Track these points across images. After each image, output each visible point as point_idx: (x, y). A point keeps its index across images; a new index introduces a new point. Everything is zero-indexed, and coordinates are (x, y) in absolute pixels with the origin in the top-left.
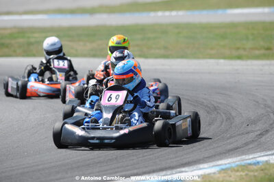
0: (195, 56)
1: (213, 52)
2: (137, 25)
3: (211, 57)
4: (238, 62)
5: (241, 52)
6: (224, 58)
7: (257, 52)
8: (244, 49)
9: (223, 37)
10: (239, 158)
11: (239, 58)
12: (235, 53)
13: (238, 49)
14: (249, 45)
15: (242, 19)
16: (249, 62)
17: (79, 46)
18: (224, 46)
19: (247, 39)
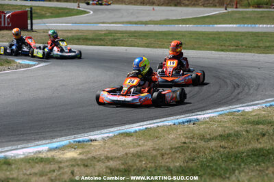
0: (199, 49)
1: (209, 47)
2: (169, 31)
3: (208, 49)
5: (223, 47)
6: (215, 51)
7: (232, 48)
8: (225, 46)
9: (214, 40)
10: (228, 107)
11: (222, 50)
12: (220, 48)
14: (228, 44)
15: (223, 30)
16: (228, 53)
17: (140, 41)
18: (214, 44)
19: (226, 40)
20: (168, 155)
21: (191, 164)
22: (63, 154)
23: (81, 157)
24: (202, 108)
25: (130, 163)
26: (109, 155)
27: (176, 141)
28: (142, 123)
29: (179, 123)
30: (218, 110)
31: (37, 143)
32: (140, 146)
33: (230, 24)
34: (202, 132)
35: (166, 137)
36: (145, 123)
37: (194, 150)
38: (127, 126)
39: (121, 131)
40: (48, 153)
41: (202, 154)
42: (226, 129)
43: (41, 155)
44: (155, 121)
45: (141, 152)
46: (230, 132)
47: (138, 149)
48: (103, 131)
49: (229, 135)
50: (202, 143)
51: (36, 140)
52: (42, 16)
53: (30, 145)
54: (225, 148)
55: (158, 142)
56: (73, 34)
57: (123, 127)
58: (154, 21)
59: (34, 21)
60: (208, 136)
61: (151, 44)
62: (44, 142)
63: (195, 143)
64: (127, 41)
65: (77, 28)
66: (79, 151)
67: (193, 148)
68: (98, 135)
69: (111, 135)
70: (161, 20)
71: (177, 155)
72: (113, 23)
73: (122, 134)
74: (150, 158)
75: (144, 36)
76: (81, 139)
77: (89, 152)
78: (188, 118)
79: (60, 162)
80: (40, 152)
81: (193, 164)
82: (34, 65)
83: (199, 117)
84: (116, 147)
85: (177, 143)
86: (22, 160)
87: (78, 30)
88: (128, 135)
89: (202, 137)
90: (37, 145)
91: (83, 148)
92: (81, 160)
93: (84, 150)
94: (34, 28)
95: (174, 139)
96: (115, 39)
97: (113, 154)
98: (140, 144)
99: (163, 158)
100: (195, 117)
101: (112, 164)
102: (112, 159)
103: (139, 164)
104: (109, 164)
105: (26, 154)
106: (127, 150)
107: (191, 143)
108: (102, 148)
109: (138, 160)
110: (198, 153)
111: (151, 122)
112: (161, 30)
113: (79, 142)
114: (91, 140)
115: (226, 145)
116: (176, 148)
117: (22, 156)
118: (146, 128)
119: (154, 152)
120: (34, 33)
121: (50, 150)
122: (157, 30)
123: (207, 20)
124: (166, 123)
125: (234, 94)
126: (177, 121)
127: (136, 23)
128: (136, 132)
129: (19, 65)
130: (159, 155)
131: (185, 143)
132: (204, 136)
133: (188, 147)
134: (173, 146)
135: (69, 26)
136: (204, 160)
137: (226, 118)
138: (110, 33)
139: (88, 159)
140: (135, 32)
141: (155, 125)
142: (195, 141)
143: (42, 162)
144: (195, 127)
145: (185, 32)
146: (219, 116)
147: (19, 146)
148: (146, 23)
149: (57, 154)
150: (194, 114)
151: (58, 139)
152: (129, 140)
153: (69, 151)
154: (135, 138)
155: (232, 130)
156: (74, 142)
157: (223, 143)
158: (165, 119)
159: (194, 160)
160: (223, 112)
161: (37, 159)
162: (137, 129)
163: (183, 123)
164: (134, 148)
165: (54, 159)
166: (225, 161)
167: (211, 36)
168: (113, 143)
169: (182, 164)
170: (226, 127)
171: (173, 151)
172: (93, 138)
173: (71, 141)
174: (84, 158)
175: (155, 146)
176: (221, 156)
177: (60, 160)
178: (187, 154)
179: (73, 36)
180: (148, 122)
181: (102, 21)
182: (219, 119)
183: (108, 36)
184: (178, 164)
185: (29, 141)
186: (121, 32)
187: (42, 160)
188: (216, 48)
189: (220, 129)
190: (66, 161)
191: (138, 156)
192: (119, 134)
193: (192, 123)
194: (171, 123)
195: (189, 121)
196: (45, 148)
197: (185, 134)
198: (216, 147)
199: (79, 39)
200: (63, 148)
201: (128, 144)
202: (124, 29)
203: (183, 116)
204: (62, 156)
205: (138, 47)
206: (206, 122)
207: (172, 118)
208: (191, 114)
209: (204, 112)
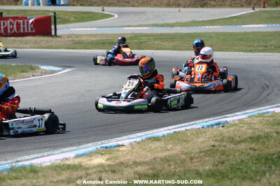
0: (227, 50)
1: (237, 48)
2: (195, 33)
3: (236, 51)
4: (251, 53)
5: (252, 48)
6: (243, 51)
7: (260, 48)
8: (253, 46)
9: (242, 40)
11: (251, 51)
12: (248, 49)
13: (250, 46)
14: (256, 44)
15: (251, 31)
16: (256, 54)
17: (166, 44)
18: (242, 45)
19: (254, 41)
20: (197, 158)
21: (221, 168)
22: (91, 160)
23: (109, 162)
24: (231, 110)
25: (159, 167)
26: (137, 160)
27: (205, 144)
28: (170, 127)
29: (208, 126)
30: (247, 111)
31: (64, 150)
32: (168, 150)
33: (258, 24)
34: (231, 134)
35: (195, 140)
36: (173, 127)
37: (223, 153)
38: (155, 131)
39: (149, 136)
40: (75, 160)
41: (232, 157)
42: (256, 131)
43: (68, 162)
44: (183, 125)
45: (169, 156)
46: (260, 133)
47: (167, 153)
48: (130, 136)
49: (259, 138)
50: (232, 146)
51: (62, 146)
52: (65, 21)
53: (56, 152)
54: (255, 150)
55: (186, 146)
56: (98, 39)
57: (151, 132)
58: (180, 23)
59: (58, 26)
60: (238, 139)
61: (178, 46)
62: (71, 148)
63: (225, 146)
64: (153, 44)
65: (101, 32)
66: (106, 157)
67: (222, 151)
68: (126, 140)
69: (139, 139)
70: (187, 22)
71: (207, 159)
72: (138, 26)
73: (150, 138)
74: (179, 162)
75: (170, 38)
76: (108, 145)
77: (116, 157)
78: (217, 121)
79: (88, 169)
80: (67, 159)
81: (223, 168)
82: (59, 71)
83: (228, 119)
84: (144, 152)
85: (206, 147)
86: (49, 167)
87: (103, 34)
88: (156, 139)
89: (232, 140)
90: (64, 152)
91: (111, 153)
92: (109, 165)
93: (112, 156)
94: (58, 33)
95: (203, 142)
96: (141, 43)
97: (141, 159)
98: (168, 148)
99: (192, 162)
100: (224, 120)
101: (140, 169)
102: (140, 164)
103: (167, 169)
104: (137, 169)
105: (53, 162)
106: (156, 155)
107: (220, 146)
108: (130, 154)
109: (167, 164)
110: (228, 156)
111: (179, 125)
112: (187, 32)
113: (107, 147)
114: (119, 146)
115: (256, 147)
116: (204, 152)
117: (49, 164)
118: (175, 132)
119: (183, 157)
120: (58, 39)
121: (77, 156)
122: (184, 32)
123: (235, 20)
124: (194, 127)
125: (263, 95)
126: (206, 124)
127: (162, 26)
128: (164, 136)
129: (43, 71)
130: (188, 159)
131: (214, 146)
132: (233, 139)
133: (218, 150)
134: (202, 150)
135: (94, 30)
136: (235, 163)
137: (256, 120)
138: (136, 36)
139: (116, 164)
140: (162, 35)
141: (183, 129)
142: (224, 144)
143: (69, 168)
144: (224, 130)
145: (212, 33)
146: (248, 117)
147: (45, 154)
148: (172, 25)
149: (85, 160)
150: (223, 116)
151: (85, 146)
152: (157, 144)
153: (96, 157)
154: (163, 143)
155: (262, 131)
156: (101, 147)
157: (253, 146)
158: (193, 122)
159: (223, 163)
160: (252, 114)
161: (64, 166)
162: (165, 133)
163: (212, 125)
164: (162, 152)
165: (81, 166)
166: (256, 164)
167: (238, 37)
168: (140, 147)
169: (211, 167)
170: (256, 129)
171: (202, 154)
172: (120, 143)
173: (99, 147)
174: (112, 163)
175: (183, 150)
176: (251, 158)
177: (87, 166)
178: (217, 157)
179: (98, 40)
180: (176, 126)
181: (127, 24)
182: (249, 121)
183: (133, 39)
184: (207, 168)
185: (55, 148)
186: (147, 35)
187: (69, 167)
188: (244, 48)
189: (249, 131)
190: (94, 167)
191: (167, 160)
192: (147, 138)
193: (221, 125)
194: (199, 126)
195: (218, 124)
196: (72, 154)
197: (214, 137)
198: (246, 150)
199: (104, 43)
200: (90, 155)
201: (156, 148)
202: (150, 32)
203: (212, 119)
204: (88, 162)
205: (164, 49)
206: (235, 125)
207: (200, 121)
208: (220, 117)
209: (233, 114)
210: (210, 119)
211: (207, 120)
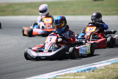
29: (82, 71)
30: (110, 60)
78: (88, 68)
83: (96, 66)
100: (93, 66)
126: (80, 70)
146: (112, 64)
150: (91, 64)
160: (114, 62)
163: (85, 71)
193: (91, 70)
194: (75, 71)
203: (83, 66)
206: (102, 70)
207: (75, 68)
208: (89, 65)
209: (100, 62)
210: (82, 66)
211: (79, 67)
